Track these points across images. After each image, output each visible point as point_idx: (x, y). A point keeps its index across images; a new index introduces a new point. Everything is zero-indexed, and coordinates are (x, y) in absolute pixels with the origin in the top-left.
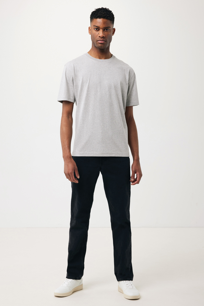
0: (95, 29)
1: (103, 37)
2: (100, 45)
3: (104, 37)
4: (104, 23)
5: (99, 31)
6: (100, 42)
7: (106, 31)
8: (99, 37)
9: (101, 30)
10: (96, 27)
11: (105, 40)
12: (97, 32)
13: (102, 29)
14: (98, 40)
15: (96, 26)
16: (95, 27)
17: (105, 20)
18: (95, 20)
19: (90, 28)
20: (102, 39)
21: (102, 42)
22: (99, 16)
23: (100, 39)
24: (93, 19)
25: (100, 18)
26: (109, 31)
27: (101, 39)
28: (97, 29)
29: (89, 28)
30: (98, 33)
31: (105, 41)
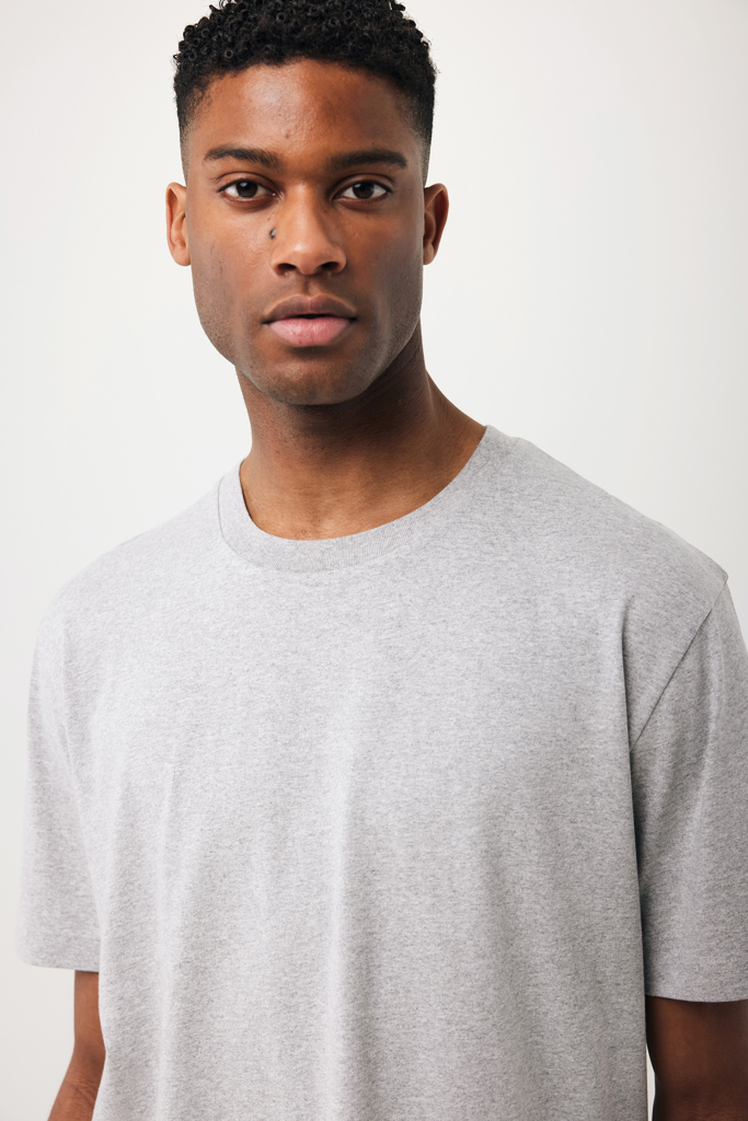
0: (232, 191)
1: (325, 271)
2: (295, 369)
3: (329, 266)
4: (330, 111)
5: (276, 208)
6: (292, 331)
7: (352, 207)
8: (284, 268)
9: (300, 193)
10: (240, 169)
11: (351, 308)
12: (249, 219)
13: (309, 177)
14: (267, 311)
15: (242, 154)
16: (233, 163)
17: (338, 77)
18: (220, 88)
19: (181, 196)
20: (316, 295)
21: (317, 331)
22: (263, 38)
23: (295, 297)
24: (203, 87)
25: (278, 59)
26: (386, 204)
27: (306, 290)
28: (247, 188)
29: (171, 197)
30: (267, 227)
31: (352, 319)
